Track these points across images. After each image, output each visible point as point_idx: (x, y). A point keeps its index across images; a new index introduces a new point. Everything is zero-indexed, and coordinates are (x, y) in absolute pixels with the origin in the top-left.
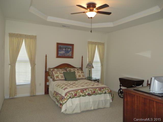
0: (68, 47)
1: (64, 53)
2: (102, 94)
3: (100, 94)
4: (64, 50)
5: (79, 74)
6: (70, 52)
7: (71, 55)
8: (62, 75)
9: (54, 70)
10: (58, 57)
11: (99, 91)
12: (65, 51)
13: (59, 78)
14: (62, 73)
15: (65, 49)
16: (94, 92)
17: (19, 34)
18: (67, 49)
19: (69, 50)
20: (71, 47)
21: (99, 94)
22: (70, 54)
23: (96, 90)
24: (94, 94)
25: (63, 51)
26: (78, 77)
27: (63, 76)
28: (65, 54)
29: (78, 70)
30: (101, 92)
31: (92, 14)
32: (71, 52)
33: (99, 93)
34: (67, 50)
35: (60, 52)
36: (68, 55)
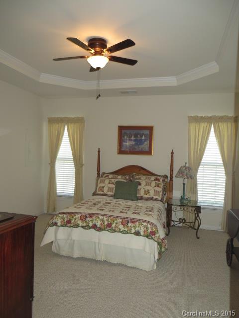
0: (142, 132)
1: (133, 145)
2: (128, 233)
3: (123, 232)
4: (133, 138)
5: (147, 188)
6: (145, 143)
7: (147, 149)
8: (113, 186)
9: (108, 176)
10: (121, 152)
11: (122, 226)
12: (135, 141)
13: (103, 192)
14: (113, 184)
15: (136, 136)
16: (109, 225)
17: (60, 118)
18: (139, 136)
19: (143, 138)
20: (147, 132)
21: (119, 232)
22: (145, 146)
23: (116, 221)
24: (108, 228)
25: (131, 140)
26: (142, 193)
27: (113, 188)
28: (136, 147)
29: (156, 180)
30: (126, 230)
31: (99, 61)
32: (147, 143)
33: (120, 229)
34: (138, 138)
35: (124, 143)
36: (140, 149)
